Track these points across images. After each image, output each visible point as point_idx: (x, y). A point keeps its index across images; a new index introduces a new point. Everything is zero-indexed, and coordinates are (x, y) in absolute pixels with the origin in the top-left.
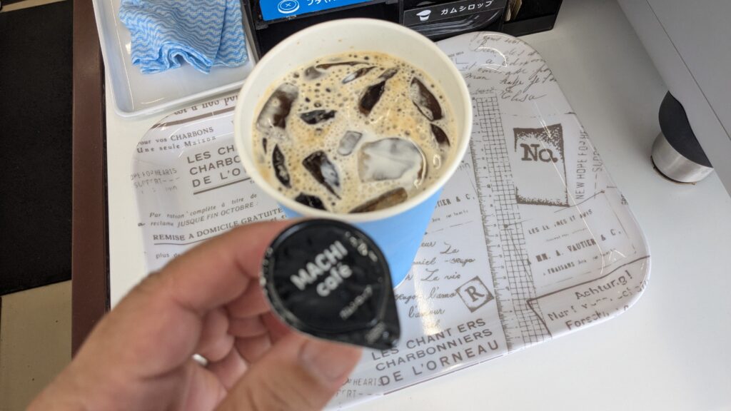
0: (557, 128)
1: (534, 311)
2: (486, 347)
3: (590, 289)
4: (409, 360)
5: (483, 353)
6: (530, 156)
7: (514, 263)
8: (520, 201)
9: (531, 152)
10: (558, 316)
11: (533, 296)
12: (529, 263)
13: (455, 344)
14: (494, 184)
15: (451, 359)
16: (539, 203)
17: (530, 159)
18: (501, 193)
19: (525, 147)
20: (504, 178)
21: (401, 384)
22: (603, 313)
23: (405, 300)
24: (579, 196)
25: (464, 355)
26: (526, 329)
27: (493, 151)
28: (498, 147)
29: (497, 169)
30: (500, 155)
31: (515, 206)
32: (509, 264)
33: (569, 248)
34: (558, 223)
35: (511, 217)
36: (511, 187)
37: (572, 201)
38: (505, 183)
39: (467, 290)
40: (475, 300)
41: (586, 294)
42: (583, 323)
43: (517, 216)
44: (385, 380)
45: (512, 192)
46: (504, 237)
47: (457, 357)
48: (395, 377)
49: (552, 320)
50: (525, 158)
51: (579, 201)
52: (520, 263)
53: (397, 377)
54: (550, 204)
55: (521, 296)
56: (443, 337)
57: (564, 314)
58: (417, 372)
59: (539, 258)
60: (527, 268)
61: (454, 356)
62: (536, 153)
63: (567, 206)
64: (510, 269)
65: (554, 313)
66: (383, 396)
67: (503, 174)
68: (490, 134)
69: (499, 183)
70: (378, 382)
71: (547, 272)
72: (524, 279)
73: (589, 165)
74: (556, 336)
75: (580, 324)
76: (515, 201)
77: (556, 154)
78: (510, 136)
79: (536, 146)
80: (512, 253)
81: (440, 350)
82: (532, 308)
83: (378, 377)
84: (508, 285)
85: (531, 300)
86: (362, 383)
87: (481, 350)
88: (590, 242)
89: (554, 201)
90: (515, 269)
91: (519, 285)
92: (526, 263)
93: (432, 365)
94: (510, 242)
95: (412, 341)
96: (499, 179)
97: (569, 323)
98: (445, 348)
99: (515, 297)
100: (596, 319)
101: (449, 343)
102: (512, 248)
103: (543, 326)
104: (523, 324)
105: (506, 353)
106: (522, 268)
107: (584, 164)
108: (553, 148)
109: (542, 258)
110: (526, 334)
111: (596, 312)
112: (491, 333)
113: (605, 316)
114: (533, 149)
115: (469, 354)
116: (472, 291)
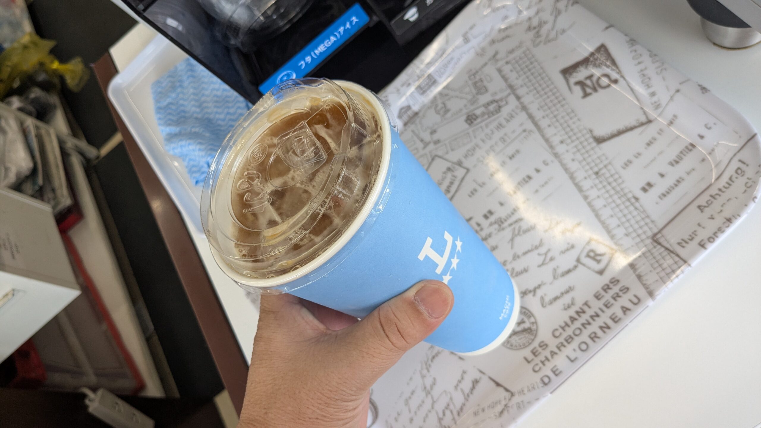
0: (602, 48)
1: (663, 246)
2: (629, 305)
3: (711, 196)
4: (560, 350)
5: (628, 312)
6: (589, 90)
7: (622, 207)
8: (600, 140)
9: (588, 86)
10: (688, 241)
11: (656, 230)
12: (637, 199)
13: (598, 316)
14: (566, 137)
15: (599, 333)
16: (620, 133)
17: (590, 94)
18: (577, 142)
19: (580, 83)
20: (573, 126)
21: (561, 378)
22: (734, 216)
23: (532, 294)
24: (657, 106)
25: (610, 323)
26: (661, 269)
27: (550, 104)
28: (553, 98)
29: (562, 121)
30: (559, 105)
31: (597, 149)
32: (617, 210)
33: (671, 164)
34: (648, 144)
35: (598, 161)
36: (584, 132)
37: (652, 114)
38: (576, 130)
39: (588, 256)
40: (599, 262)
41: (709, 204)
42: (717, 237)
43: (603, 158)
44: (546, 380)
45: (588, 136)
46: (600, 186)
47: (605, 328)
48: (554, 372)
49: (683, 247)
50: (586, 95)
51: (660, 110)
52: (628, 204)
53: (556, 372)
54: (632, 129)
55: (644, 237)
56: (584, 312)
57: (693, 236)
58: (572, 358)
59: (644, 190)
60: (637, 205)
61: (601, 328)
62: (593, 84)
63: (649, 121)
64: (620, 215)
65: (683, 240)
66: (549, 395)
67: (570, 122)
68: (539, 89)
69: (571, 134)
70: (541, 385)
71: (659, 200)
72: (638, 218)
73: (651, 71)
74: (695, 262)
75: (713, 239)
76: (594, 144)
77: (614, 75)
78: (560, 80)
79: (590, 77)
80: (616, 197)
81: (585, 328)
82: (659, 244)
83: (538, 380)
84: (624, 231)
85: (655, 235)
86: (526, 391)
87: (625, 310)
88: (690, 147)
89: (634, 123)
90: (626, 211)
91: (636, 226)
92: (633, 200)
93: (584, 347)
94: (609, 188)
95: (556, 330)
96: (568, 129)
97: (702, 243)
98: (589, 324)
99: (638, 240)
100: (728, 227)
101: (592, 317)
102: (612, 192)
103: (677, 259)
104: (656, 265)
105: (650, 303)
106: (632, 208)
107: (645, 72)
108: (608, 71)
109: (647, 187)
110: (663, 274)
111: (725, 218)
112: (628, 289)
113: (736, 218)
114: (588, 82)
115: (615, 320)
116: (592, 254)
